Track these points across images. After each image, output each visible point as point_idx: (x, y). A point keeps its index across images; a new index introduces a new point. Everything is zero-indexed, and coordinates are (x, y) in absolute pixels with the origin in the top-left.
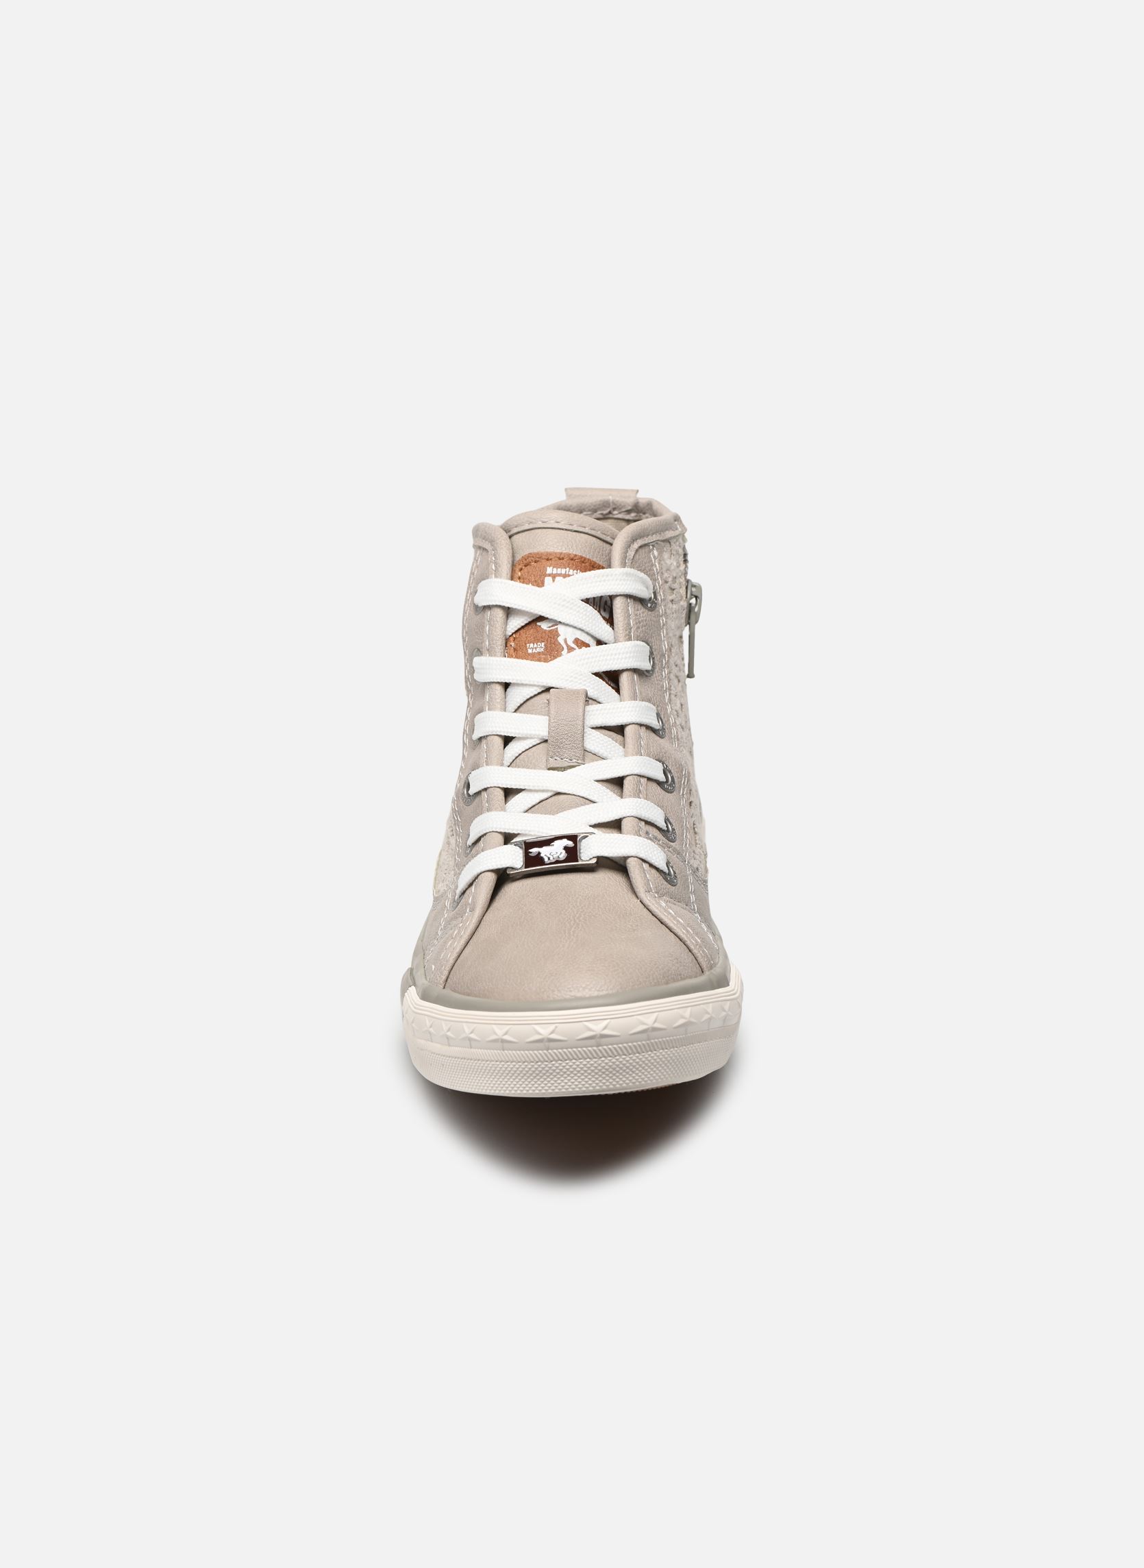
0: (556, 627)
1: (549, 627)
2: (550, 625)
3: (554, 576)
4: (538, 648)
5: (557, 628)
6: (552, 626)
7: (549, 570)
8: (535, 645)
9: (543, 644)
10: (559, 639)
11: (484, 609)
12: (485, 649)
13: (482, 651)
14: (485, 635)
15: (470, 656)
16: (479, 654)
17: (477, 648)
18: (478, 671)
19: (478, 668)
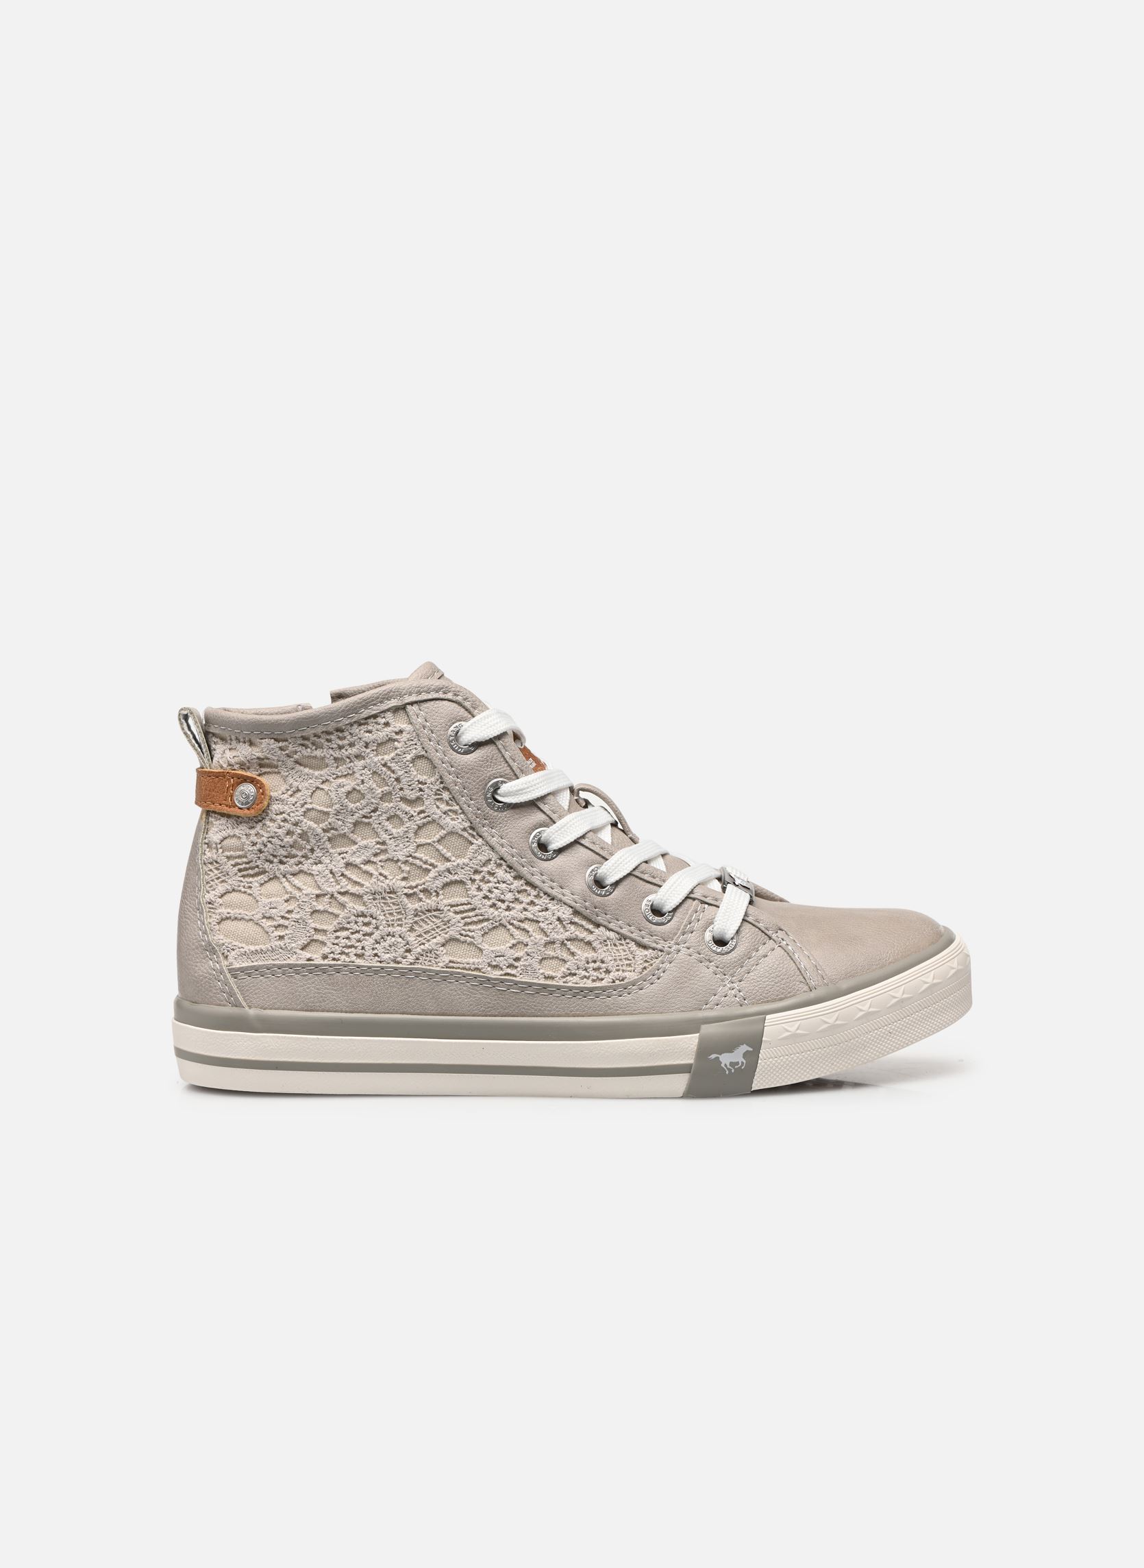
11: (491, 742)
12: (518, 772)
13: (515, 775)
14: (510, 761)
15: (477, 793)
16: (510, 779)
17: (496, 778)
18: (521, 792)
19: (522, 790)
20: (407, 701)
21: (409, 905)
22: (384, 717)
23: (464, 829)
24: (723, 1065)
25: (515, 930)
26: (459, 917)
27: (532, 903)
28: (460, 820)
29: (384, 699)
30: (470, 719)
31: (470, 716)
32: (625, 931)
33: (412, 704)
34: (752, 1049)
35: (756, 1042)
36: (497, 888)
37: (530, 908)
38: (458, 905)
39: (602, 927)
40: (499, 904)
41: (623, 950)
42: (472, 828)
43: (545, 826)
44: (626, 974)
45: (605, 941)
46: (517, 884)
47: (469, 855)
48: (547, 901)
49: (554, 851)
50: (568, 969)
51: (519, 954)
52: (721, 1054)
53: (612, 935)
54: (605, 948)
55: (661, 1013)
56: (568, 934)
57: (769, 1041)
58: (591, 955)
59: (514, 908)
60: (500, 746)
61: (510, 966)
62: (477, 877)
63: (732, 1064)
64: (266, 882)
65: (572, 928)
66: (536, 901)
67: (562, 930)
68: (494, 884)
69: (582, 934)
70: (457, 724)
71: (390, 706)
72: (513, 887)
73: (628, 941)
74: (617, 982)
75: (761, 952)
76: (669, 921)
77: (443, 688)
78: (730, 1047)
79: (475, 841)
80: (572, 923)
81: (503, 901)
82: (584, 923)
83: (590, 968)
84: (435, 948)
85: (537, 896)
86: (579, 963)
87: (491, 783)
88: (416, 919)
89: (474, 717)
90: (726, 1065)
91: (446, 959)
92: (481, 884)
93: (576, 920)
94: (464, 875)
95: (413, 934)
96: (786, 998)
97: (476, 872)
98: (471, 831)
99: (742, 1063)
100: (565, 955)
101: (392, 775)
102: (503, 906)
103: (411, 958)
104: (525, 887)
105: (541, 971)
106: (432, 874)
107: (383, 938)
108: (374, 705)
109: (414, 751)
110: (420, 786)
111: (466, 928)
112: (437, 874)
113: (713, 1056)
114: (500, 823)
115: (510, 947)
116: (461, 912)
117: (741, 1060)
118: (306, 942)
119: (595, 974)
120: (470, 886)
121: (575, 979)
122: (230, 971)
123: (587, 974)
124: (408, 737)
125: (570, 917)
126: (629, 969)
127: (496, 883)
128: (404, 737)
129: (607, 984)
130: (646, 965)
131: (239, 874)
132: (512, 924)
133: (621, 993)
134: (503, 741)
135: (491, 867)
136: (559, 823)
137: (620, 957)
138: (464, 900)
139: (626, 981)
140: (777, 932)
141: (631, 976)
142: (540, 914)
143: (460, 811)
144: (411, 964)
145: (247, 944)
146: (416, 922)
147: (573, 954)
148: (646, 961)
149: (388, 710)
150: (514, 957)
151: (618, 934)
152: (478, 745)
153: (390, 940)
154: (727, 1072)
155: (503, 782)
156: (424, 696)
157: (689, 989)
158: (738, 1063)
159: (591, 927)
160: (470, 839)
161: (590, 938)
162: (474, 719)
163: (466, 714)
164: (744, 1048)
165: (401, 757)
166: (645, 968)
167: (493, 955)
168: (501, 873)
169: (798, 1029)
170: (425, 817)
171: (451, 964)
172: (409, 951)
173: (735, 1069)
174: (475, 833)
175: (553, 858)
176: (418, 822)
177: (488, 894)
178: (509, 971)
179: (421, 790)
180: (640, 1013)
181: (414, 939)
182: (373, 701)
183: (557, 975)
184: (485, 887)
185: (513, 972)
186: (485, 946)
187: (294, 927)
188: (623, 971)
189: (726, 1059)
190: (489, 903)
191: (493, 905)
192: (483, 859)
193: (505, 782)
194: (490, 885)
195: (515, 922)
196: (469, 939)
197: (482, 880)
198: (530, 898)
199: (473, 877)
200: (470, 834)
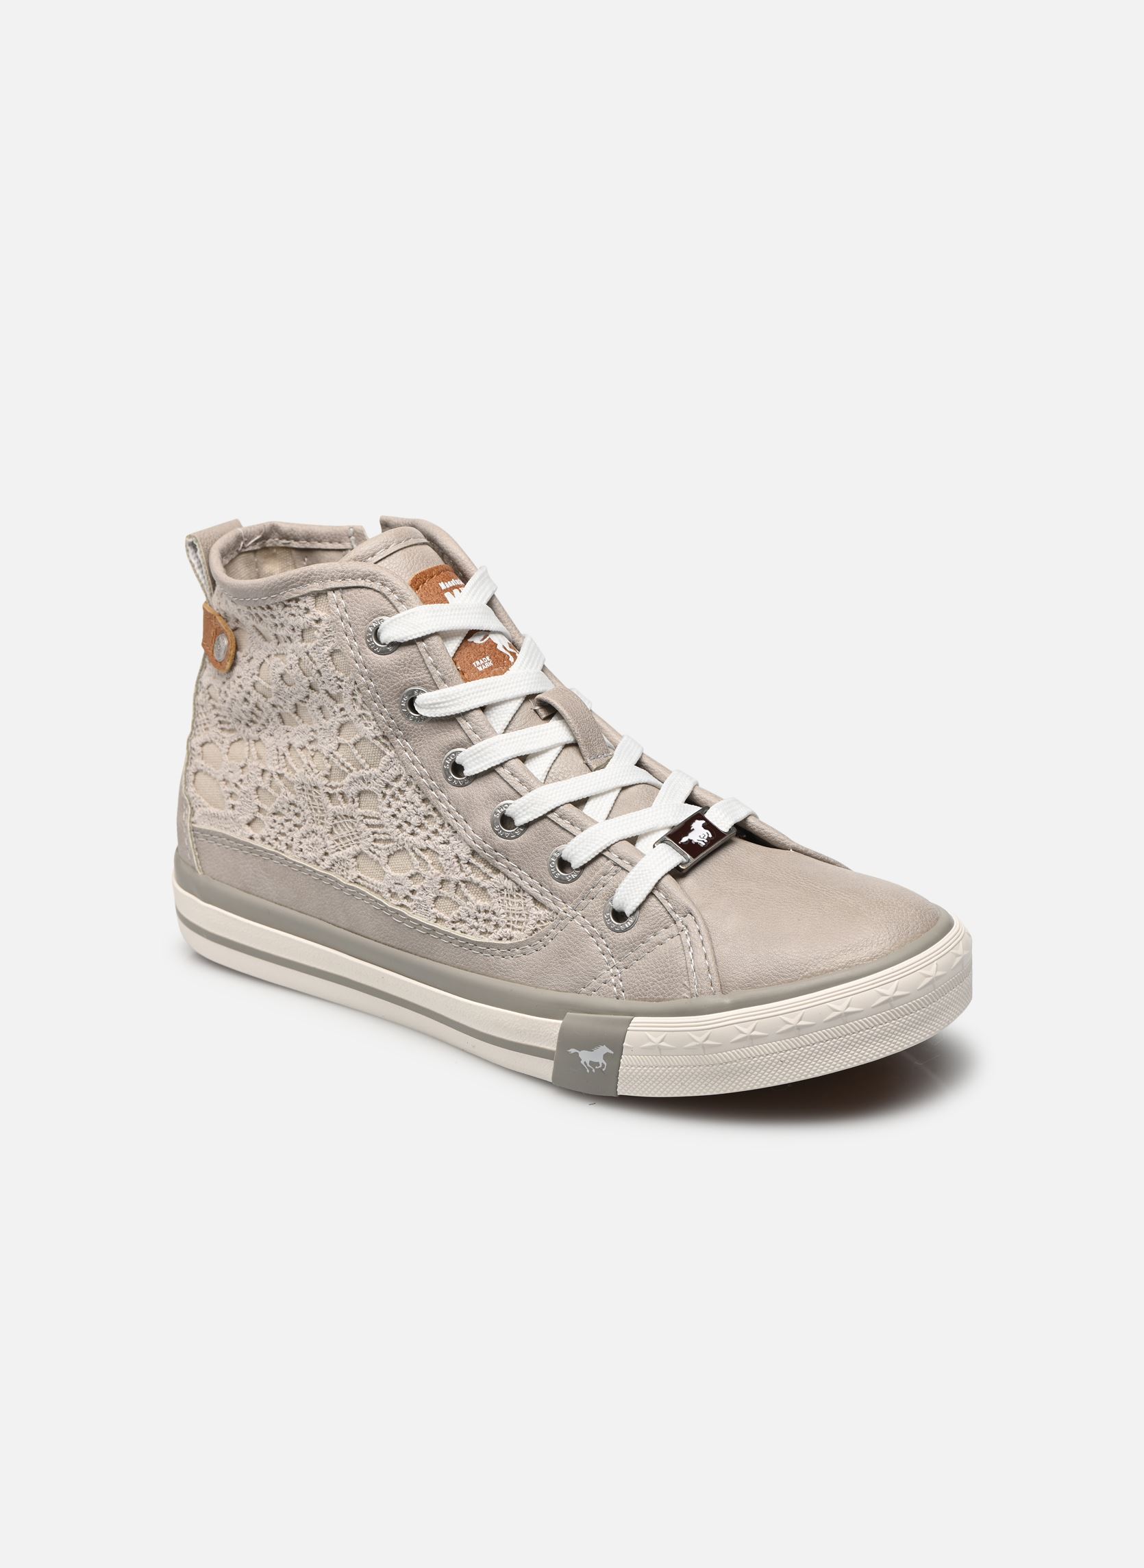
0: (488, 638)
1: (483, 640)
2: (482, 637)
3: (451, 590)
4: (485, 663)
5: (490, 638)
6: (484, 638)
7: (443, 586)
8: (482, 662)
9: (488, 658)
10: (498, 647)
11: (412, 643)
12: (438, 681)
13: (435, 684)
14: (431, 668)
15: (391, 700)
16: (429, 689)
17: (414, 686)
18: (437, 706)
19: (439, 703)
20: (328, 587)
21: (330, 806)
22: (305, 602)
23: (376, 738)
24: (582, 1062)
25: (415, 859)
26: (370, 830)
27: (436, 832)
28: (372, 728)
29: (304, 581)
30: (393, 614)
31: (394, 610)
32: (524, 884)
33: (334, 590)
34: (612, 1053)
35: (617, 1046)
36: (405, 808)
37: (433, 837)
38: (370, 818)
39: (501, 874)
40: (405, 825)
41: (516, 904)
42: (384, 737)
43: (462, 747)
44: (514, 933)
45: (503, 890)
46: (424, 808)
47: (382, 766)
48: (450, 833)
49: (468, 777)
50: (459, 915)
51: (416, 887)
52: (580, 1051)
53: (509, 884)
54: (500, 898)
55: (537, 987)
56: (463, 875)
57: (630, 1048)
58: (482, 903)
59: (417, 834)
60: (421, 650)
61: (406, 897)
62: (388, 792)
63: (593, 1064)
64: (235, 741)
65: (469, 869)
66: (440, 830)
67: (458, 870)
68: (402, 804)
69: (477, 879)
70: (378, 619)
71: (311, 590)
72: (419, 810)
73: (526, 895)
74: (505, 942)
75: (659, 937)
76: (573, 880)
77: (369, 575)
78: (590, 1046)
79: (388, 753)
80: (468, 863)
81: (409, 824)
82: (481, 866)
83: (480, 918)
84: (347, 858)
85: (442, 826)
86: (470, 910)
87: (406, 691)
88: (336, 821)
89: (398, 612)
90: (585, 1063)
91: (354, 873)
92: (391, 800)
93: (473, 861)
94: (376, 786)
95: (332, 838)
96: (664, 1000)
97: (387, 786)
98: (384, 741)
99: (603, 1065)
100: (458, 898)
101: (314, 666)
102: (409, 829)
103: (327, 863)
104: (431, 813)
105: (434, 910)
106: (348, 779)
107: (308, 833)
108: (295, 587)
109: (332, 644)
110: (339, 682)
111: (375, 844)
112: (352, 780)
113: (573, 1051)
114: (415, 736)
115: (410, 877)
116: (373, 826)
117: (601, 1061)
118: (250, 819)
119: (484, 925)
120: (381, 800)
121: (464, 927)
122: (193, 830)
123: (476, 924)
124: (327, 627)
125: (467, 856)
126: (519, 927)
127: (405, 802)
128: (323, 626)
129: (494, 941)
130: (538, 926)
131: (219, 726)
132: (413, 851)
133: (504, 954)
134: (427, 644)
135: (401, 783)
136: (477, 746)
137: (513, 912)
138: (374, 813)
139: (513, 941)
140: (685, 916)
141: (519, 936)
142: (441, 846)
143: (372, 718)
144: (327, 869)
145: (211, 804)
146: (335, 825)
147: (466, 899)
148: (539, 922)
149: (308, 594)
150: (411, 888)
151: (517, 884)
152: (396, 645)
153: (313, 838)
154: (588, 1071)
155: (420, 692)
156: (351, 583)
157: (569, 966)
158: (598, 1064)
159: (489, 871)
160: (383, 748)
161: (486, 884)
162: (398, 615)
163: (390, 608)
164: (604, 1049)
165: (321, 648)
166: (536, 930)
167: (393, 882)
168: (409, 791)
169: (662, 1041)
170: (345, 716)
171: (359, 880)
172: (326, 854)
173: (596, 1070)
174: (388, 743)
175: (464, 785)
176: (340, 720)
177: (396, 812)
178: (405, 902)
179: (340, 687)
180: (516, 982)
181: (332, 842)
182: (293, 582)
183: (448, 918)
184: (395, 804)
185: (409, 904)
186: (388, 869)
187: (243, 799)
188: (513, 928)
189: (585, 1057)
190: (396, 823)
191: (399, 827)
192: (395, 773)
193: (423, 692)
194: (399, 803)
195: (416, 849)
196: (375, 857)
197: (393, 796)
198: (436, 826)
199: (384, 790)
200: (384, 744)
